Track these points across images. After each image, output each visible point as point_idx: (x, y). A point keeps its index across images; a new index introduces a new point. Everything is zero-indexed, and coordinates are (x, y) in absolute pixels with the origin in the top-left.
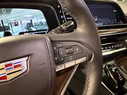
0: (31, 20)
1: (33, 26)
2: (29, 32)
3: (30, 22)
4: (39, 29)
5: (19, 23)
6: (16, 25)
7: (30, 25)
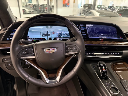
0: (61, 32)
1: (61, 35)
2: (59, 38)
3: (60, 33)
4: (65, 37)
5: (55, 33)
6: (54, 34)
7: (60, 34)
